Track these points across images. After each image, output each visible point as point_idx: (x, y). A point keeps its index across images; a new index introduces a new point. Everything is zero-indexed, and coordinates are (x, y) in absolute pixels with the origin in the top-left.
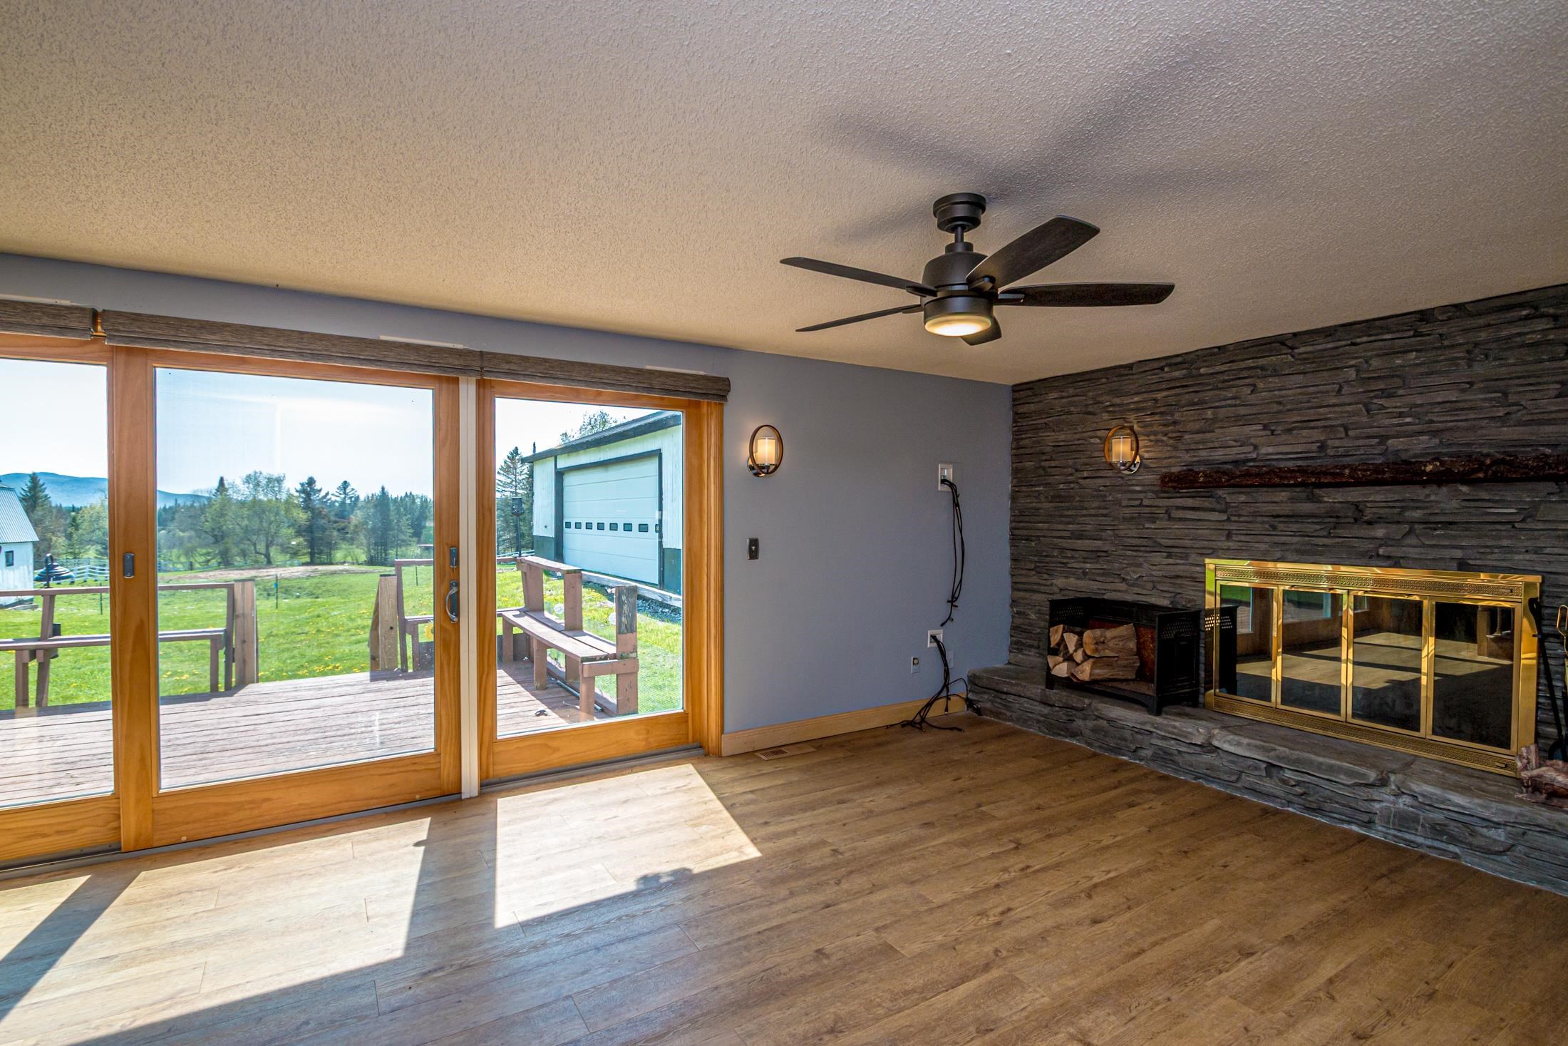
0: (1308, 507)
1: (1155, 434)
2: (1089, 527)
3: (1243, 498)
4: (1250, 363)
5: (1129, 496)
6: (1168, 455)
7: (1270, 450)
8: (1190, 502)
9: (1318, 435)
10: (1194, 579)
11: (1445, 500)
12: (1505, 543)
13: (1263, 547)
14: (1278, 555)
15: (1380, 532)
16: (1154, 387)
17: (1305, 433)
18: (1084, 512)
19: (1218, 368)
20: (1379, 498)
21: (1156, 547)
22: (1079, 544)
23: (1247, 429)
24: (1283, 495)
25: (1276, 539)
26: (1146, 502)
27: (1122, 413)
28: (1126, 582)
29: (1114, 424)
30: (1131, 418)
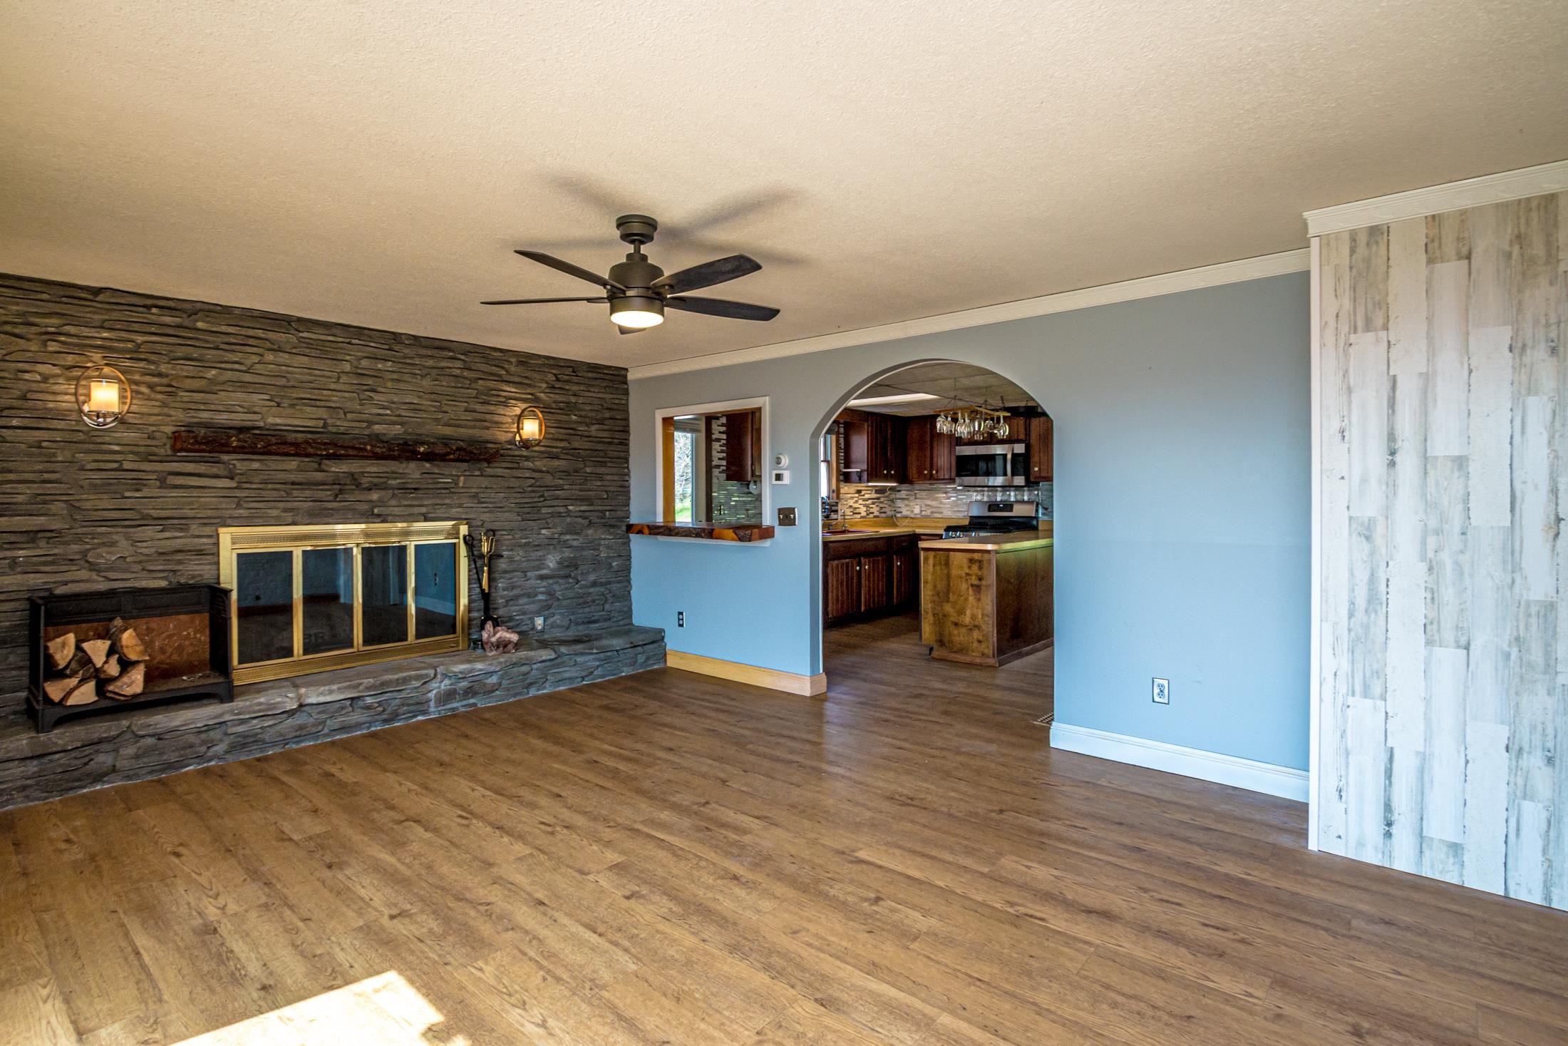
0: (319, 476)
1: (137, 383)
2: (20, 498)
3: (256, 465)
4: (260, 333)
5: (99, 457)
6: (156, 411)
7: (278, 421)
8: (190, 467)
9: (322, 413)
10: (200, 553)
11: (412, 471)
12: (447, 501)
13: (275, 513)
14: (290, 520)
15: (375, 496)
16: (136, 327)
17: (308, 409)
18: (12, 476)
19: (224, 329)
20: (374, 469)
21: (146, 520)
23: (256, 397)
24: (293, 464)
25: (289, 505)
26: (127, 465)
27: (83, 347)
28: (93, 567)
29: (70, 360)
30: (97, 357)
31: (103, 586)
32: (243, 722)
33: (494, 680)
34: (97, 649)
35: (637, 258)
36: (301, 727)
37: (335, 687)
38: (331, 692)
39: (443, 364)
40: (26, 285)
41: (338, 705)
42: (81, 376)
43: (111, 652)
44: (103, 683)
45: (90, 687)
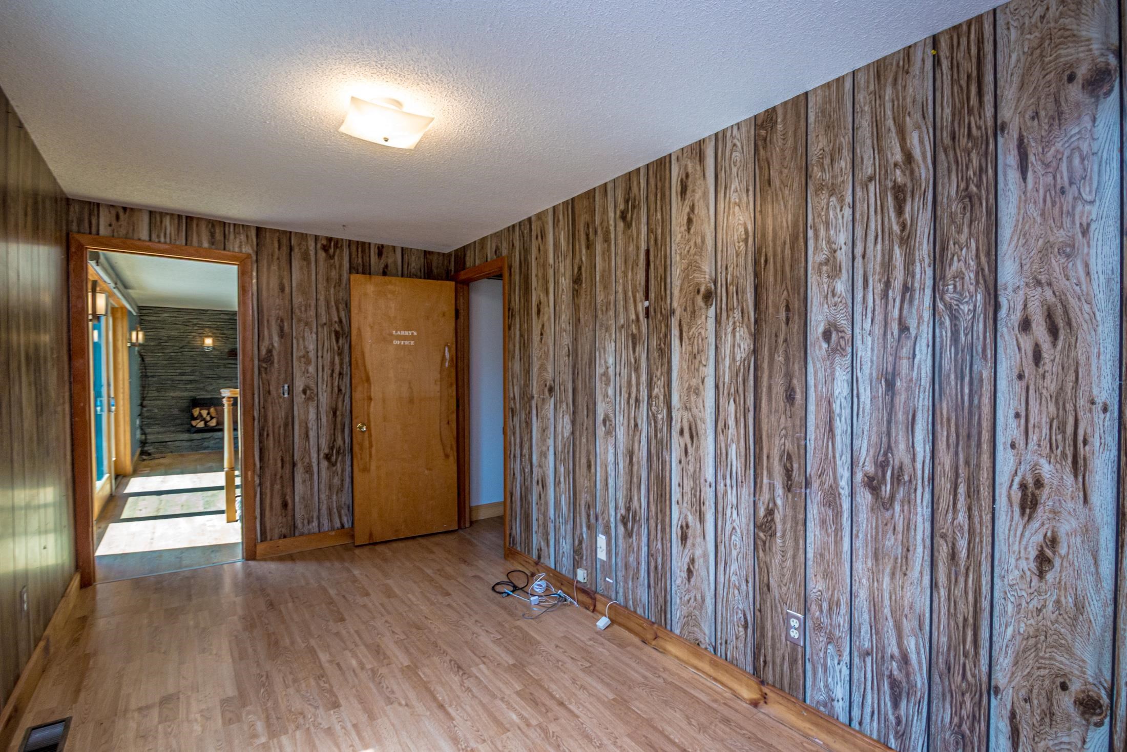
1: (218, 337)
2: (188, 371)
5: (207, 359)
6: (223, 345)
8: (233, 362)
16: (217, 320)
18: (186, 365)
21: (220, 378)
26: (215, 361)
27: (203, 327)
28: (206, 391)
29: (200, 331)
30: (207, 330)
31: (208, 396)
34: (204, 413)
40: (189, 311)
42: (203, 336)
43: (208, 414)
44: (206, 422)
45: (203, 423)
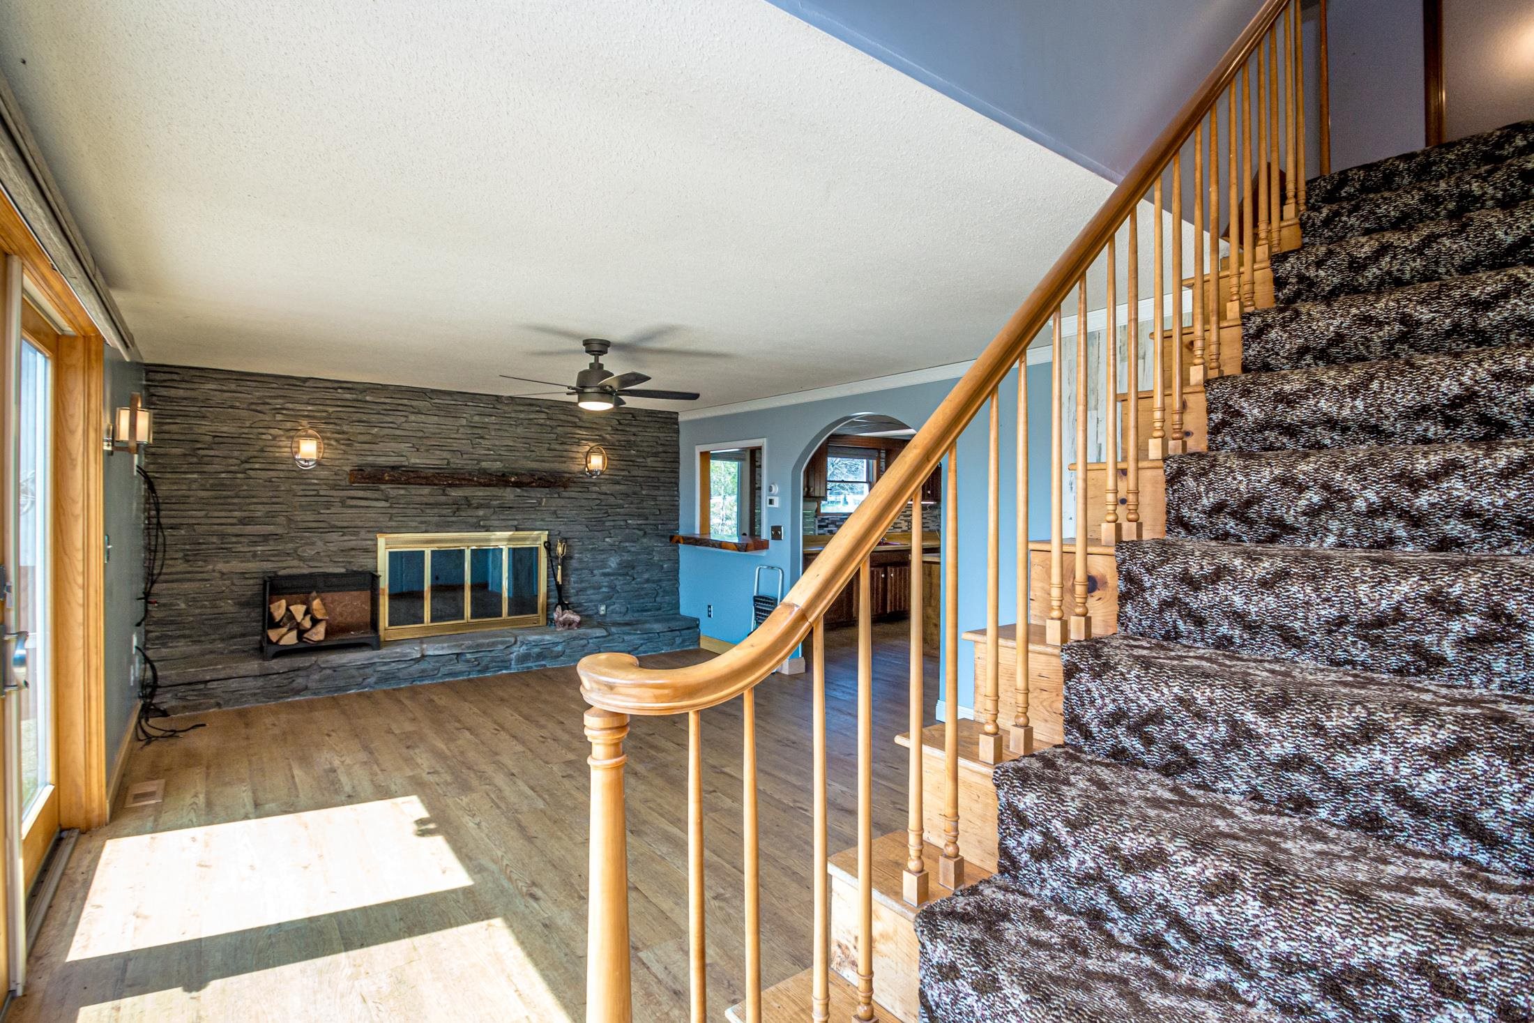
0: (443, 499)
1: (328, 439)
2: (259, 514)
3: (402, 492)
4: (405, 402)
5: (304, 487)
6: (340, 456)
7: (418, 461)
8: (361, 494)
9: (445, 455)
10: (366, 550)
11: (509, 494)
12: (533, 516)
13: (414, 524)
14: (424, 529)
15: (481, 513)
16: (328, 402)
17: (438, 452)
18: (255, 500)
19: (382, 400)
20: (481, 494)
21: (333, 528)
22: (249, 529)
23: (403, 445)
24: (426, 490)
25: (423, 519)
26: (322, 493)
27: (296, 417)
28: (301, 559)
29: (289, 425)
30: (305, 422)
31: (306, 571)
32: (385, 664)
33: (559, 648)
34: (298, 610)
35: (596, 365)
36: (423, 671)
37: (445, 645)
38: (443, 648)
39: (531, 417)
40: (266, 379)
41: (448, 657)
42: (294, 434)
43: (307, 612)
44: (301, 633)
45: (294, 633)
